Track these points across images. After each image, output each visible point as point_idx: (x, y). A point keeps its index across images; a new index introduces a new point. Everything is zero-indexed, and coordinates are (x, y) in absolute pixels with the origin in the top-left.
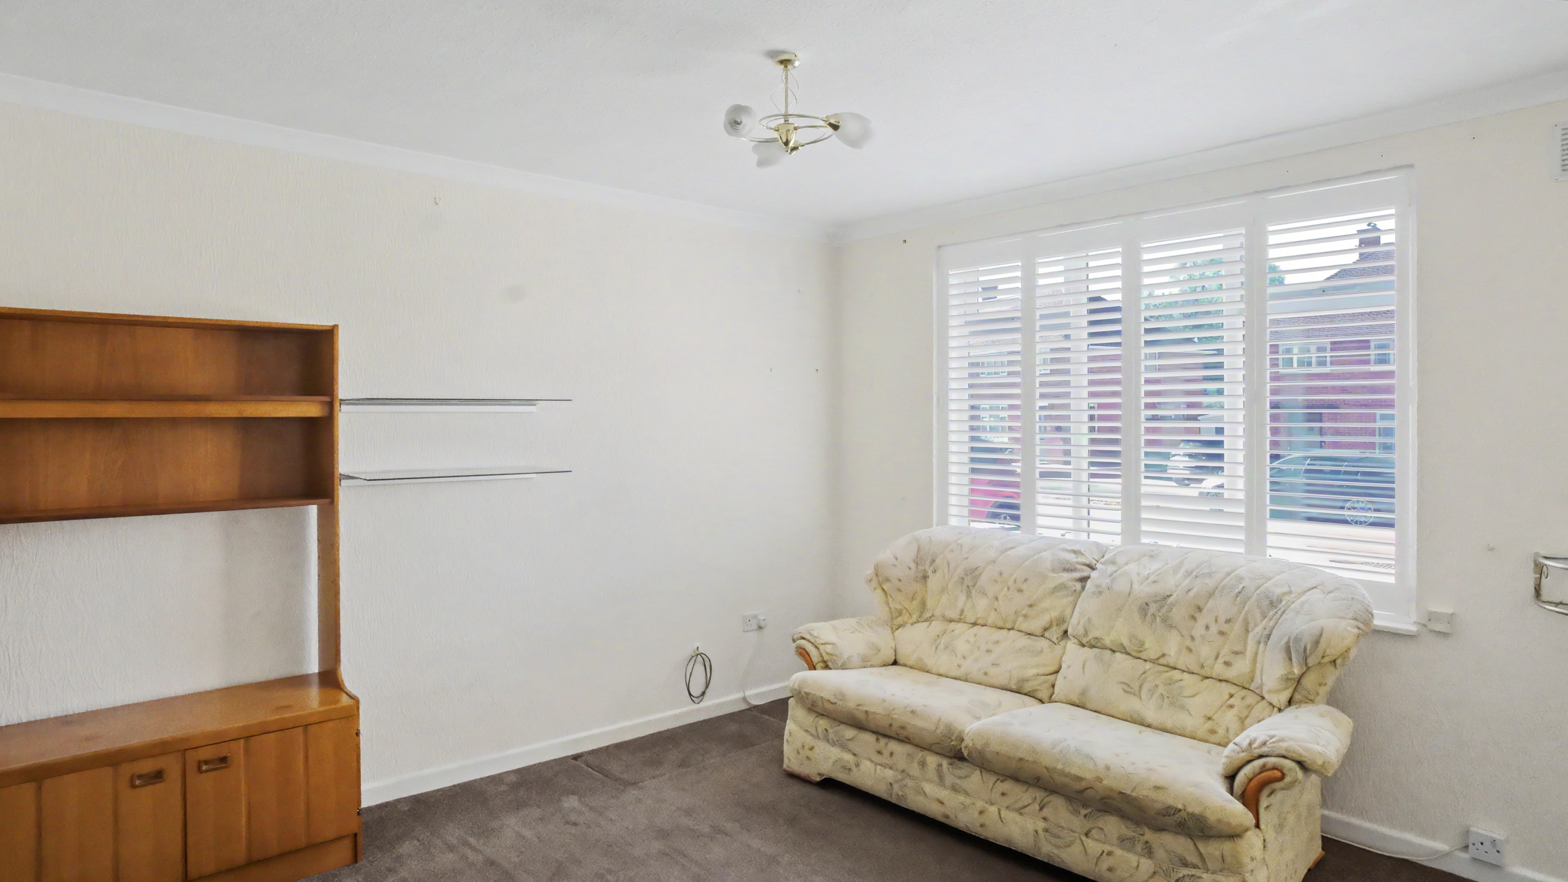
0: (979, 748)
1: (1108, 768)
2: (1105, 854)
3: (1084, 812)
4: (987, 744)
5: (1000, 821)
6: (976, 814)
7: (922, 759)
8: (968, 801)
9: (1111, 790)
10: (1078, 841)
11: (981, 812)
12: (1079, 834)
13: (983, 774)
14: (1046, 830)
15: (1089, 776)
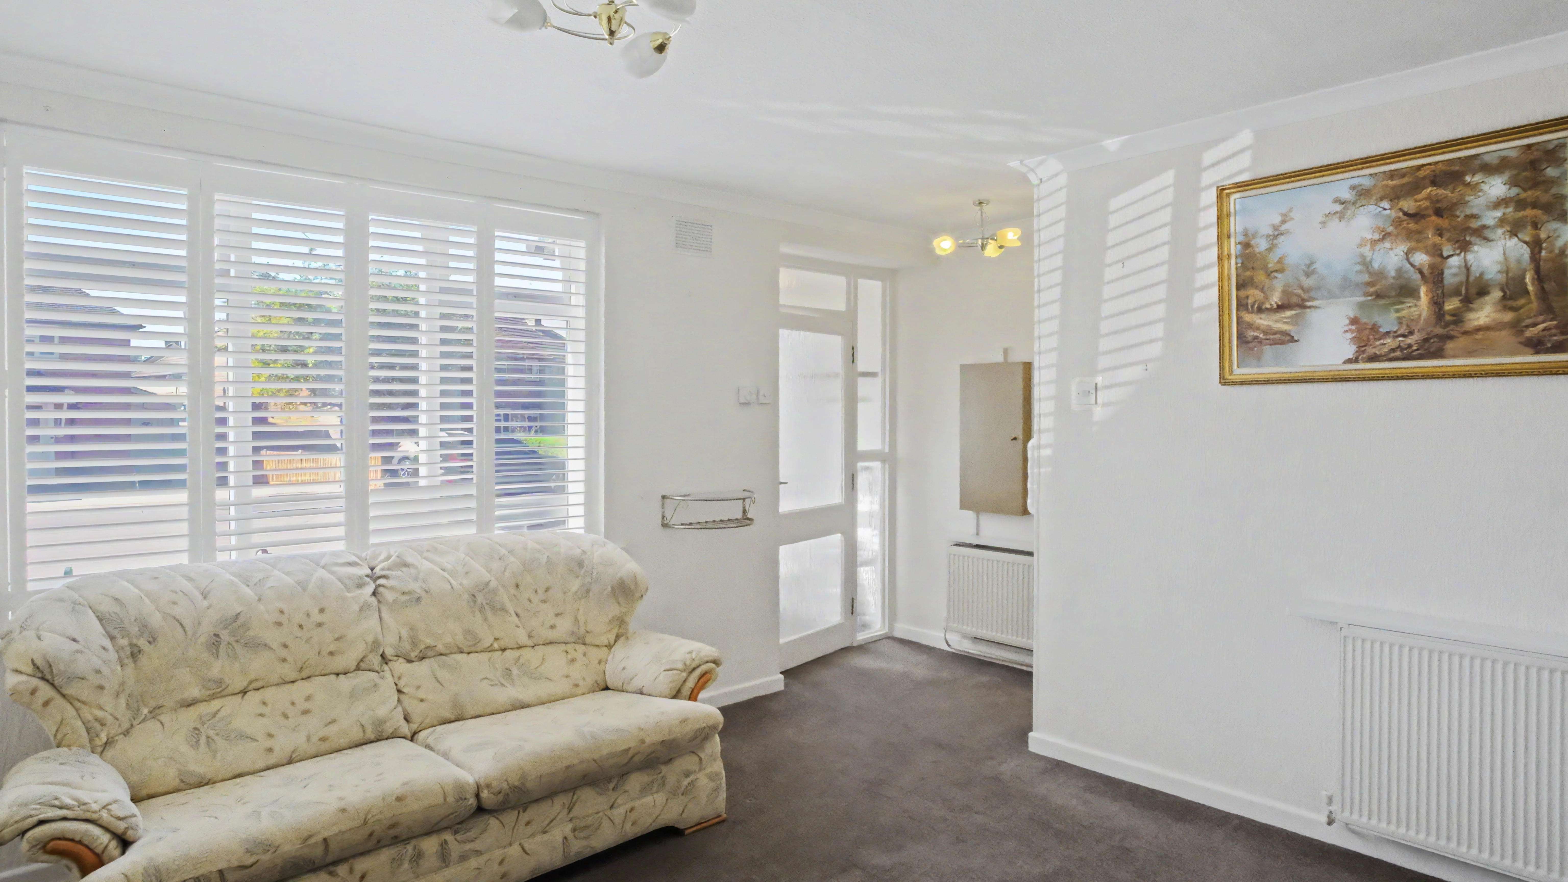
0: (516, 784)
1: (641, 729)
2: (628, 812)
3: (611, 786)
4: (524, 777)
5: (525, 855)
6: (496, 866)
7: (416, 850)
8: (482, 859)
9: (653, 744)
10: (605, 818)
11: (501, 863)
12: (603, 811)
13: (500, 818)
14: (574, 830)
15: (632, 744)
